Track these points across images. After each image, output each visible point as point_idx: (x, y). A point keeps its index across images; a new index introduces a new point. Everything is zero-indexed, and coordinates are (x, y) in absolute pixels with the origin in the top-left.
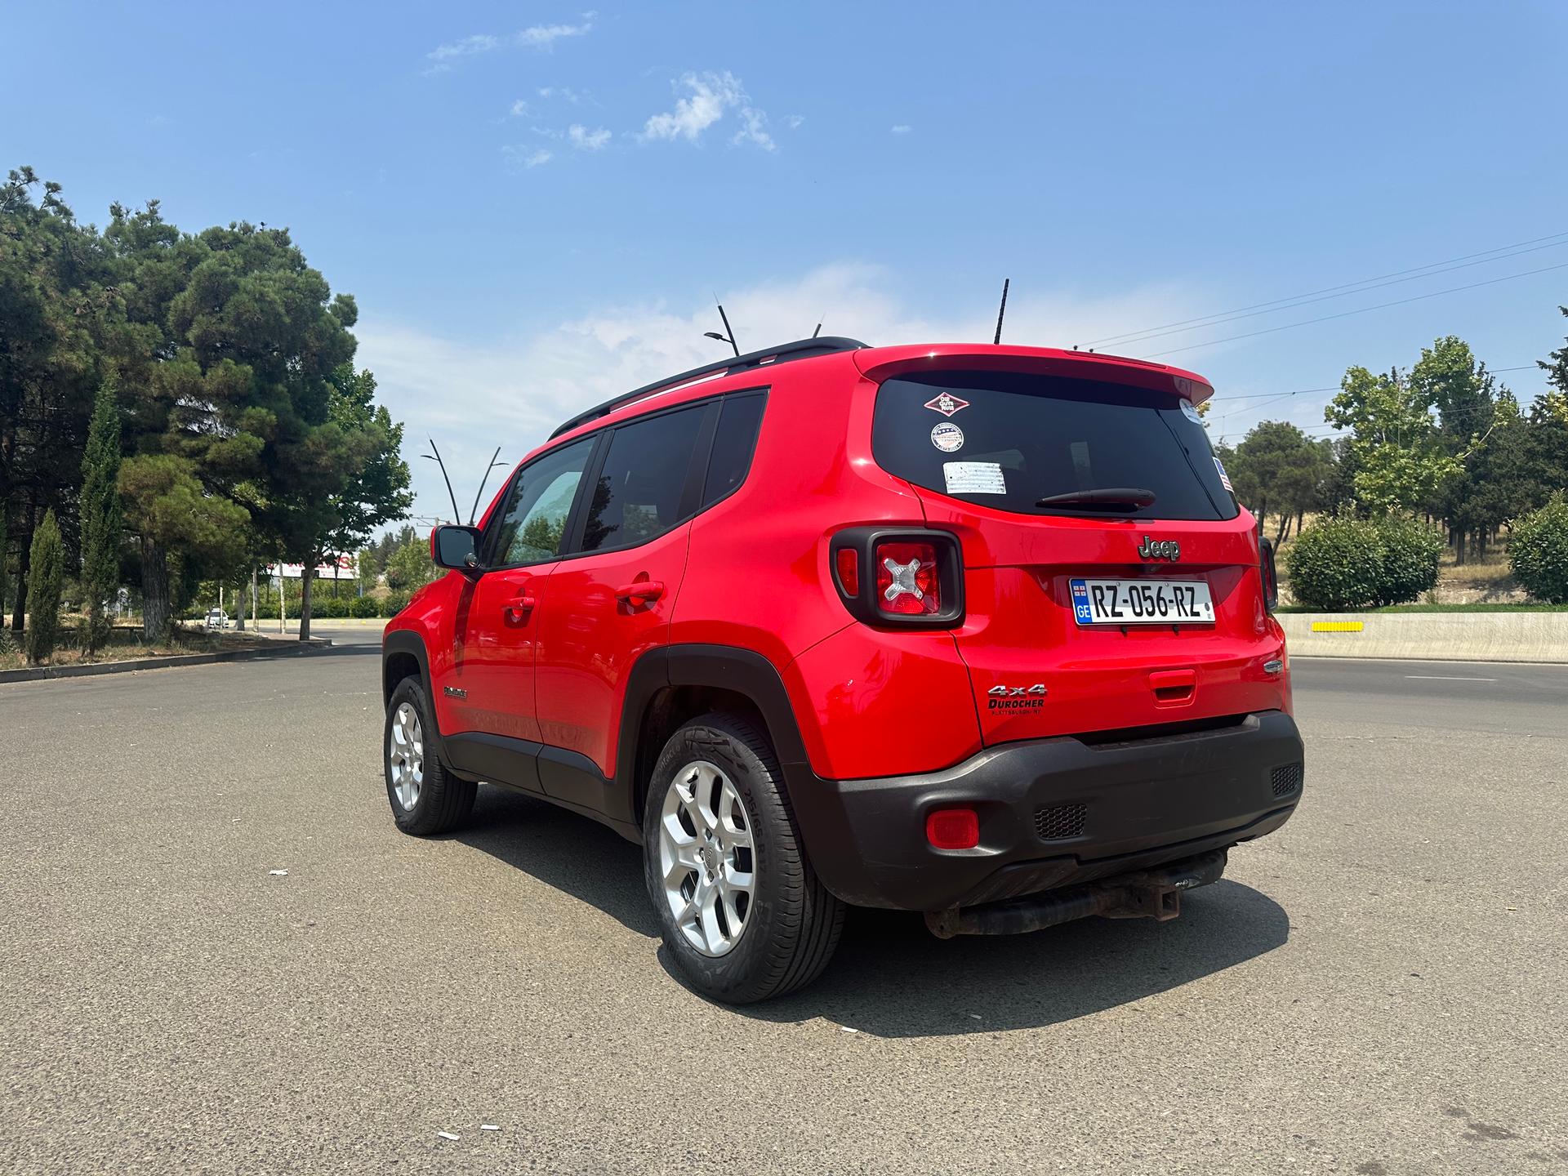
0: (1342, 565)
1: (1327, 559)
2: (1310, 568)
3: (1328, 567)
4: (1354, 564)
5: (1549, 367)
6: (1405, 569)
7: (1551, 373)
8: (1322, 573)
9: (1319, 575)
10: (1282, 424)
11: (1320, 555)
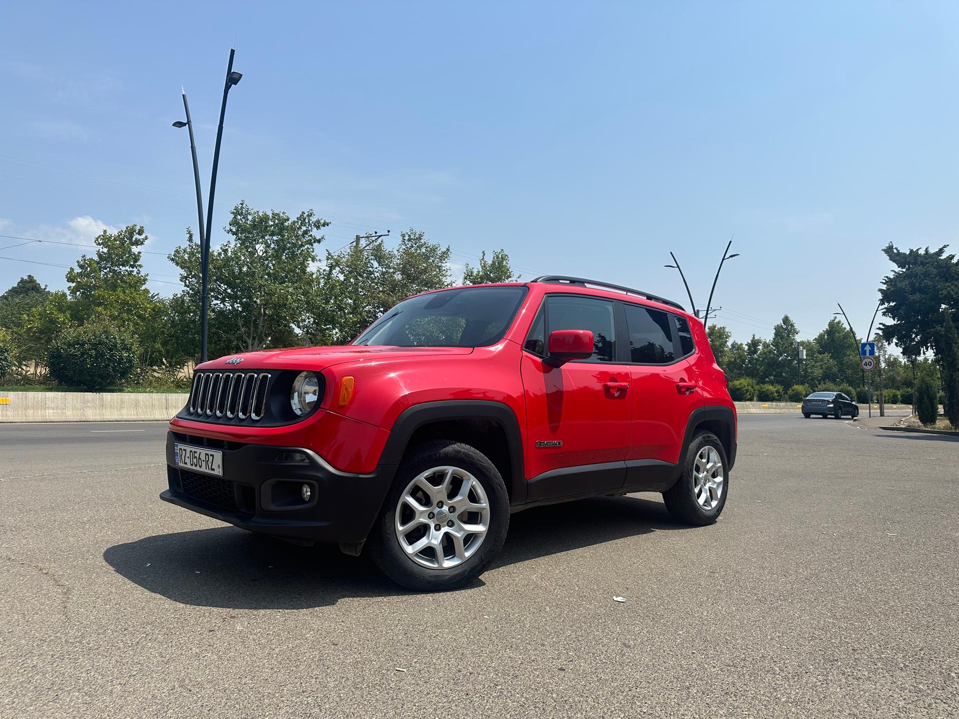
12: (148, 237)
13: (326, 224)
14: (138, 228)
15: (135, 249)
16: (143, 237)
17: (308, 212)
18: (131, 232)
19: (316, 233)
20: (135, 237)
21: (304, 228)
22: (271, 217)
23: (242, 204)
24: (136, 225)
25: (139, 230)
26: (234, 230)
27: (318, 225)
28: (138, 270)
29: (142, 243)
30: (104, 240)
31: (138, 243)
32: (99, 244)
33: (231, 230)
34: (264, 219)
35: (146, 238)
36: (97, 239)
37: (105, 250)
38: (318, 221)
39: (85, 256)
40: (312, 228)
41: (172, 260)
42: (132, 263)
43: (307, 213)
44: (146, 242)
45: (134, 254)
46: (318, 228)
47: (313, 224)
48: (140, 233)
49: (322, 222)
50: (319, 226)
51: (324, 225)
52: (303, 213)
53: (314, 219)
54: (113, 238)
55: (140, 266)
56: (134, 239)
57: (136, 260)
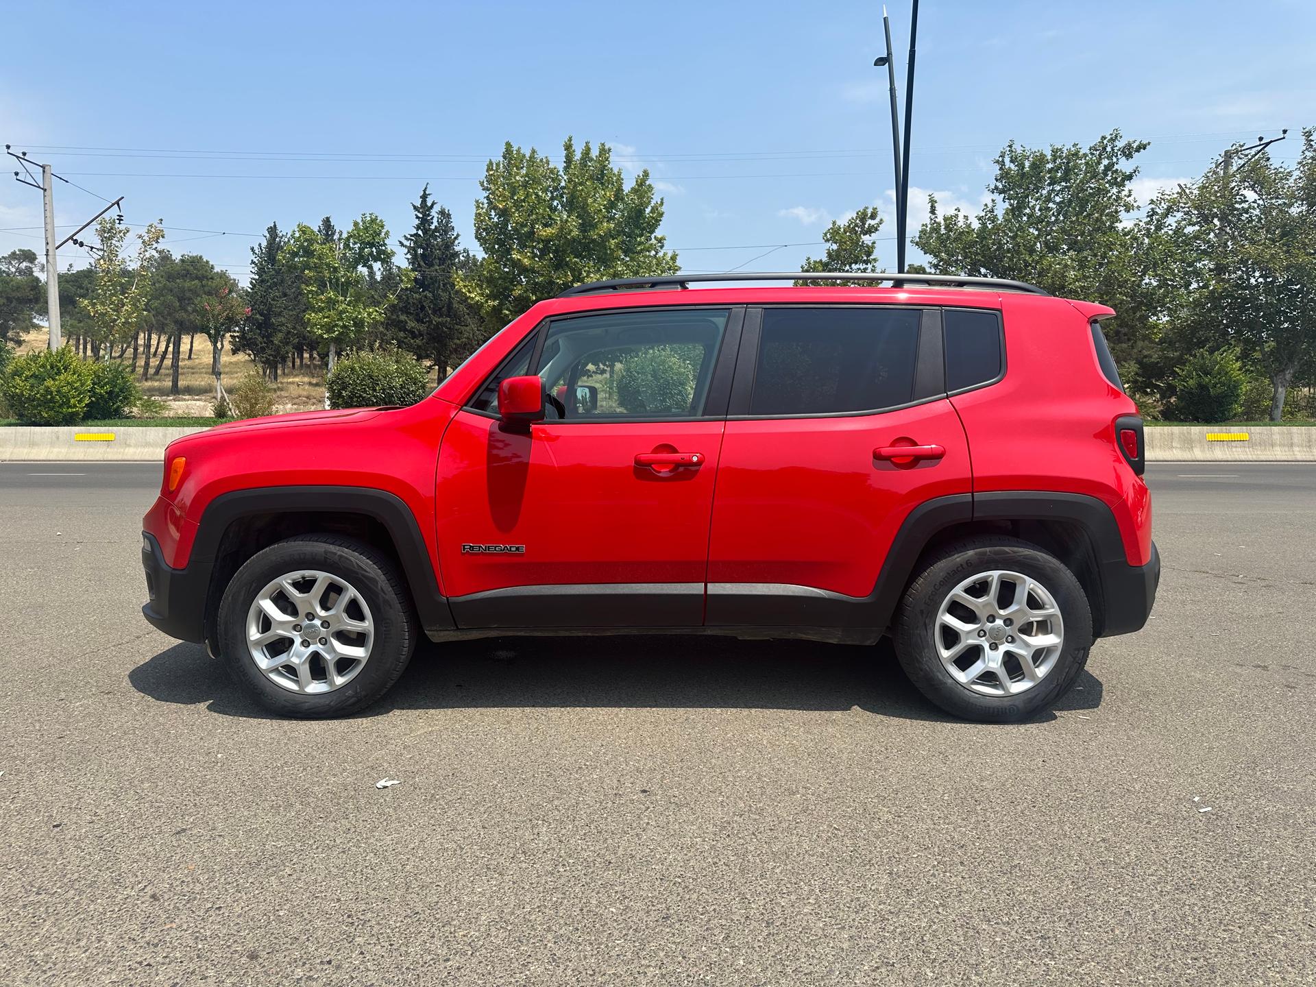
0: (375, 390)
1: (364, 385)
2: (350, 392)
3: (365, 392)
4: (384, 390)
5: (406, 246)
6: (408, 395)
7: (406, 251)
8: (361, 396)
9: (358, 397)
10: (196, 256)
11: (358, 381)
12: (884, 219)
13: (1142, 147)
14: (869, 212)
15: (867, 239)
16: (877, 221)
17: (1111, 135)
18: (863, 217)
19: (1124, 165)
20: (867, 223)
21: (1106, 162)
22: (1049, 157)
23: (1010, 146)
24: (867, 208)
25: (872, 213)
26: (1001, 187)
27: (1128, 152)
28: (873, 266)
29: (876, 230)
30: (834, 234)
31: (871, 230)
32: (827, 240)
33: (996, 188)
34: (1039, 162)
35: (881, 221)
36: (826, 234)
37: (835, 247)
38: (1129, 145)
39: (809, 258)
40: (1118, 159)
41: (917, 244)
42: (865, 258)
43: (1109, 137)
44: (881, 228)
45: (867, 246)
46: (1129, 156)
47: (1119, 153)
48: (873, 217)
49: (1135, 145)
50: (1130, 153)
51: (1138, 150)
52: (1104, 138)
53: (1120, 144)
54: (842, 230)
55: (875, 260)
56: (866, 226)
57: (869, 254)
